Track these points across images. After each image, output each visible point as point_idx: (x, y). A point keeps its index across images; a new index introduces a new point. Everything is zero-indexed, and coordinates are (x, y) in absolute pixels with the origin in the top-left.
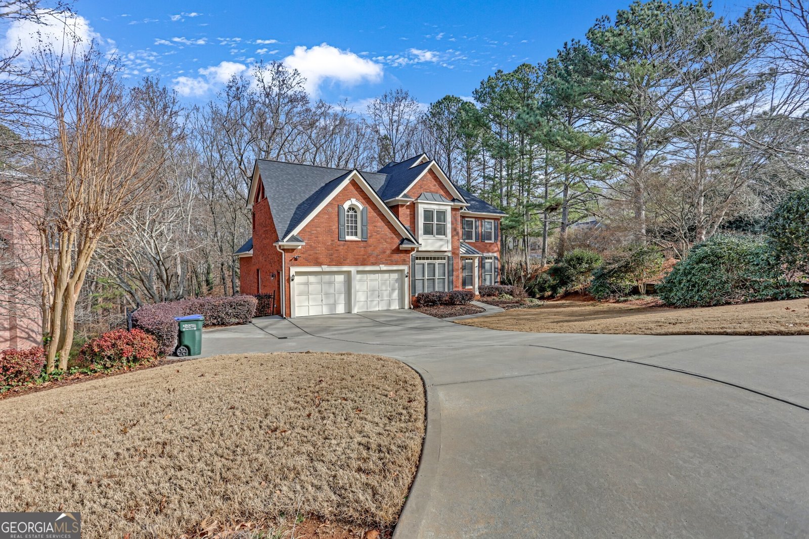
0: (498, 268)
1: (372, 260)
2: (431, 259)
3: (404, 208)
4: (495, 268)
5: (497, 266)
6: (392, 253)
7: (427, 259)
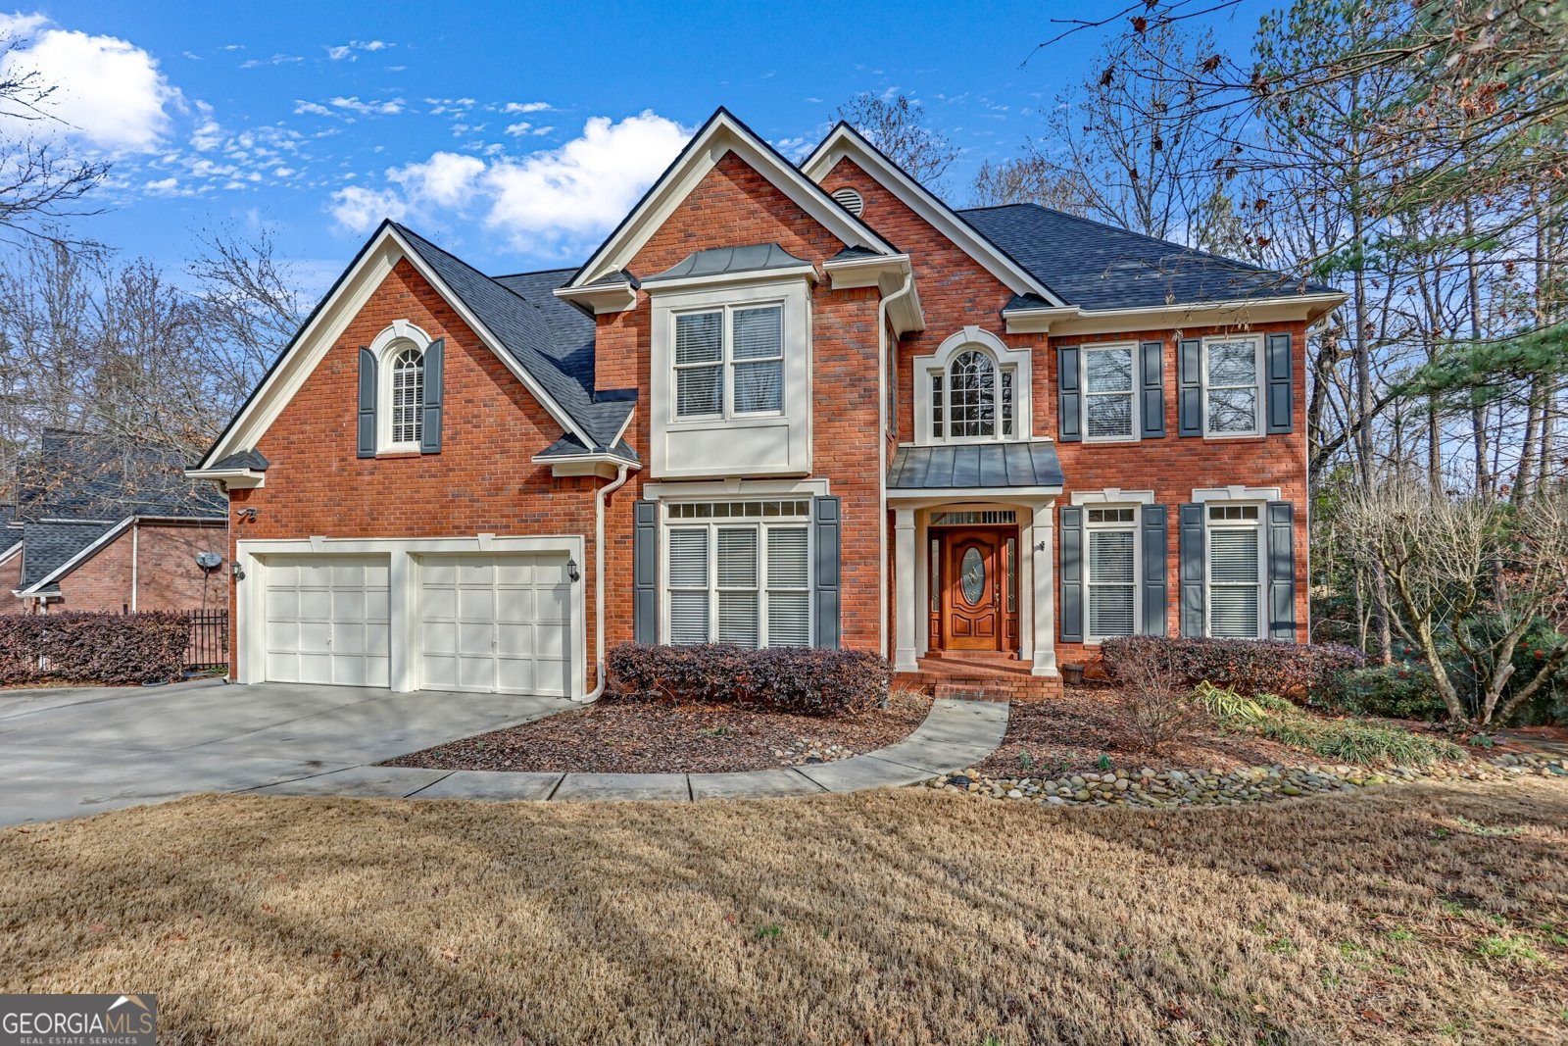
0: (1291, 559)
1: (459, 516)
2: (737, 509)
3: (618, 323)
4: (1273, 558)
5: (1284, 549)
6: (522, 492)
7: (721, 510)
